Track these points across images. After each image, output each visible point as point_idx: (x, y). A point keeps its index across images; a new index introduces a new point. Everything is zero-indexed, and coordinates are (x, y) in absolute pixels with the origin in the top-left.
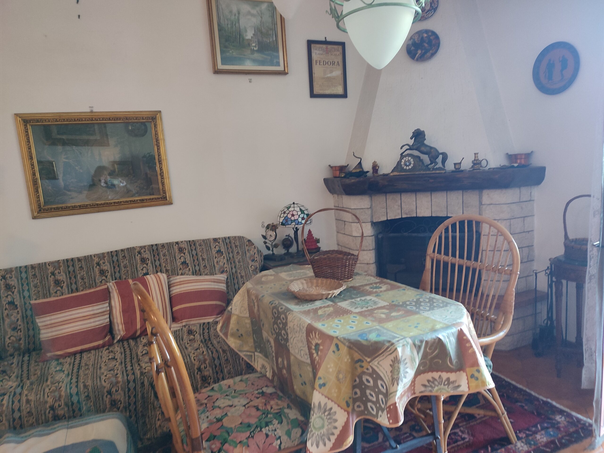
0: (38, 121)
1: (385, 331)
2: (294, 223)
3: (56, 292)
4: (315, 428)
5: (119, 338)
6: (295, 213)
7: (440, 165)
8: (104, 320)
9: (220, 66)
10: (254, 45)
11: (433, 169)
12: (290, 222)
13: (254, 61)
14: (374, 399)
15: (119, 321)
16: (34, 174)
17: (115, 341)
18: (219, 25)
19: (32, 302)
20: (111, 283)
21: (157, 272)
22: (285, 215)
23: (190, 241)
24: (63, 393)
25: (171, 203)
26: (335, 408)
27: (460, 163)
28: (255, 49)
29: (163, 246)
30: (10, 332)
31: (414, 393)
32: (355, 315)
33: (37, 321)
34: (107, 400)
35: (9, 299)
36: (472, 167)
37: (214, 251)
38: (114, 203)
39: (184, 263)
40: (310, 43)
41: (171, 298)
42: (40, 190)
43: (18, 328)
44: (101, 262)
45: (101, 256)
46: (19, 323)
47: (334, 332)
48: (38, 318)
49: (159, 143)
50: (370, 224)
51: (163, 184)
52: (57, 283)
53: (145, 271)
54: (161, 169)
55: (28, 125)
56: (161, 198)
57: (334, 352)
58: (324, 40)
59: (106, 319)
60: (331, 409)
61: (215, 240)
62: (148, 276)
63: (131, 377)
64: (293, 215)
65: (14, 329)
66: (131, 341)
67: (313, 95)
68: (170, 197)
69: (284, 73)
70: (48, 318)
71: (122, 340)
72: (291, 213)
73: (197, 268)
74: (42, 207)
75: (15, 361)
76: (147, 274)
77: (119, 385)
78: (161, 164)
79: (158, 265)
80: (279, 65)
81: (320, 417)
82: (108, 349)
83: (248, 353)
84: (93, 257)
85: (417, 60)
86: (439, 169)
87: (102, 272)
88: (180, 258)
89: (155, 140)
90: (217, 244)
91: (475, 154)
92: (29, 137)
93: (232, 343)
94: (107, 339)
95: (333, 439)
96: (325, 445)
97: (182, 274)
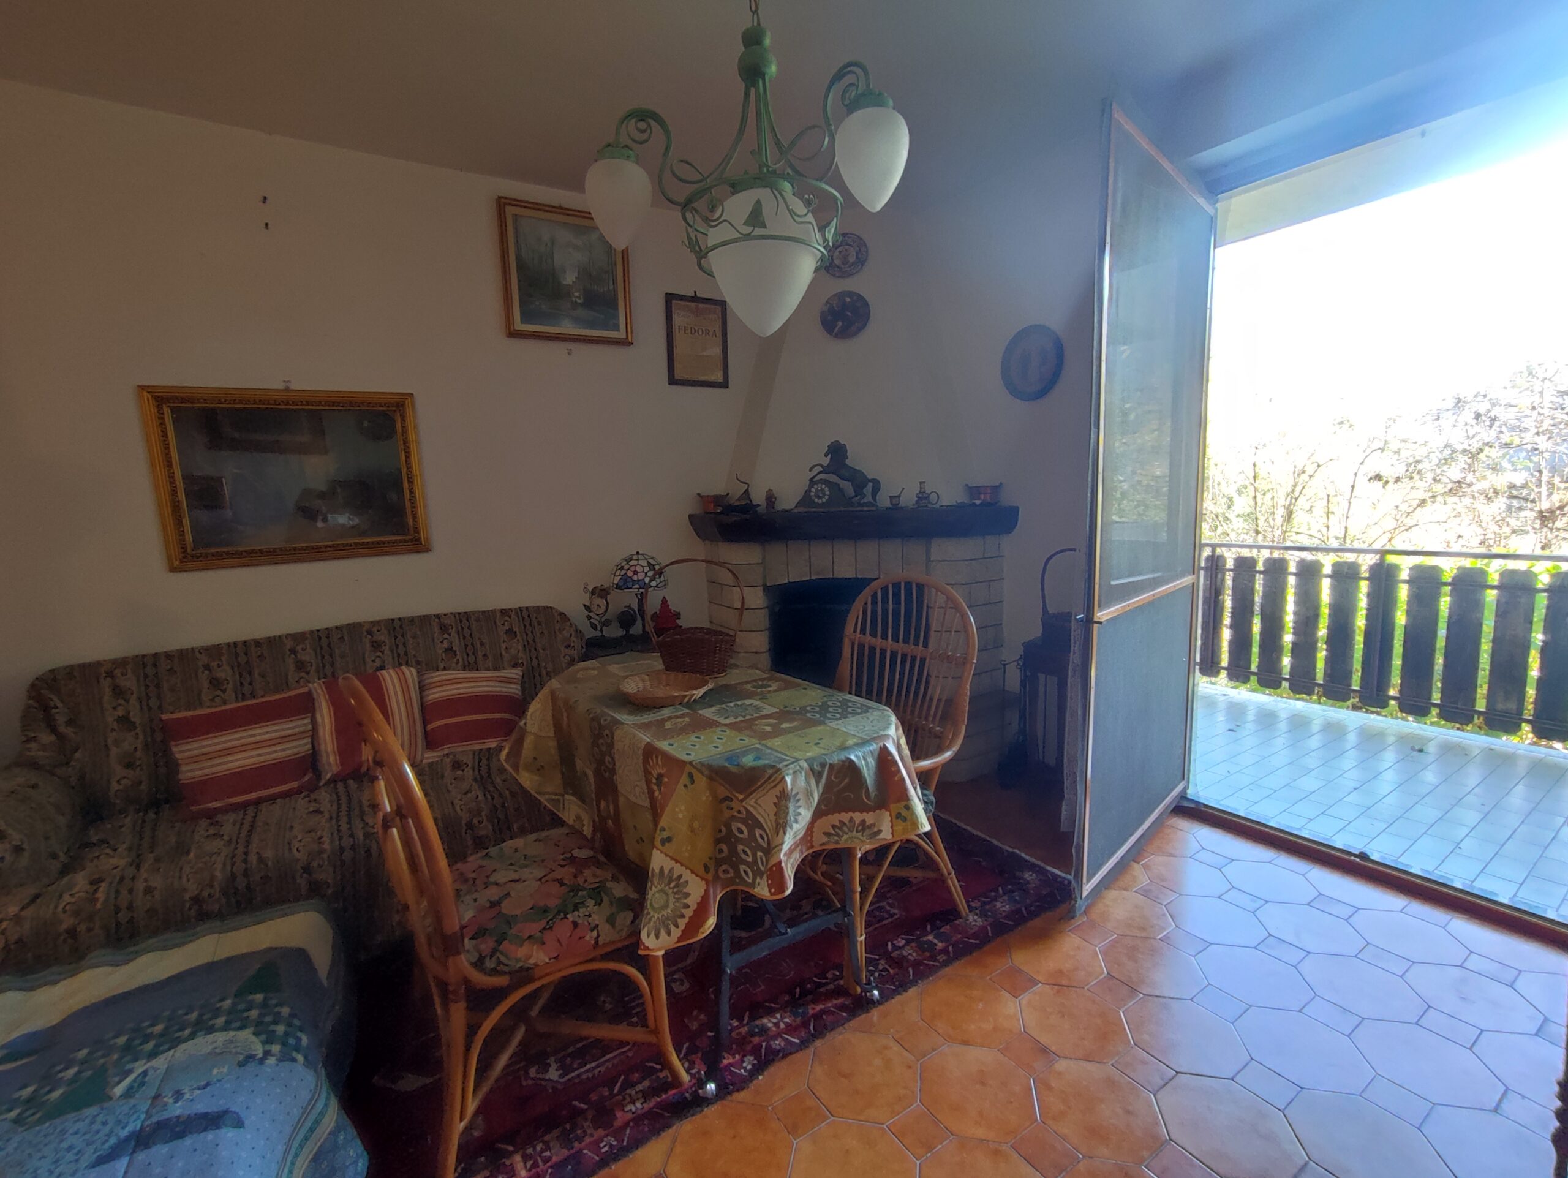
0: (183, 400)
1: (769, 751)
2: (637, 586)
3: (212, 700)
4: (653, 909)
5: (328, 776)
6: (639, 569)
7: (869, 498)
8: (302, 747)
9: (519, 326)
10: (577, 294)
11: (860, 505)
12: (630, 584)
13: (577, 321)
14: (750, 859)
15: (330, 748)
16: (174, 493)
17: (321, 784)
18: (519, 258)
19: (164, 717)
20: (315, 685)
21: (400, 665)
22: (623, 572)
23: (459, 613)
24: (218, 874)
25: (427, 549)
26: (687, 875)
27: (899, 497)
28: (579, 301)
29: (412, 620)
30: (119, 771)
31: (812, 847)
32: (724, 728)
33: (174, 749)
34: (302, 881)
35: (120, 712)
36: (917, 502)
37: (502, 630)
38: (326, 547)
39: (450, 650)
40: (669, 298)
41: (423, 707)
42: (186, 522)
43: (138, 763)
44: (299, 648)
45: (299, 638)
46: (138, 754)
47: (688, 754)
48: (176, 745)
49: (409, 447)
50: (762, 588)
51: (415, 518)
52: (215, 683)
53: (378, 663)
54: (411, 492)
55: (164, 406)
56: (411, 540)
57: (685, 786)
58: (693, 295)
59: (305, 744)
60: (680, 877)
61: (504, 612)
62: (384, 672)
63: (347, 842)
64: (635, 573)
65: (129, 765)
66: (351, 782)
67: (673, 381)
68: (427, 539)
69: (625, 343)
70: (195, 745)
71: (333, 781)
72: (633, 569)
73: (472, 659)
74: (189, 550)
75: (128, 821)
76: (382, 668)
77: (325, 856)
78: (412, 482)
79: (402, 654)
80: (618, 330)
81: (661, 891)
82: (308, 796)
83: (554, 797)
84: (284, 639)
85: (836, 336)
86: (868, 504)
87: (300, 666)
88: (442, 642)
89: (402, 442)
90: (507, 618)
91: (921, 483)
92: (165, 428)
93: (527, 780)
94: (306, 778)
95: (682, 923)
96: (669, 934)
97: (445, 669)
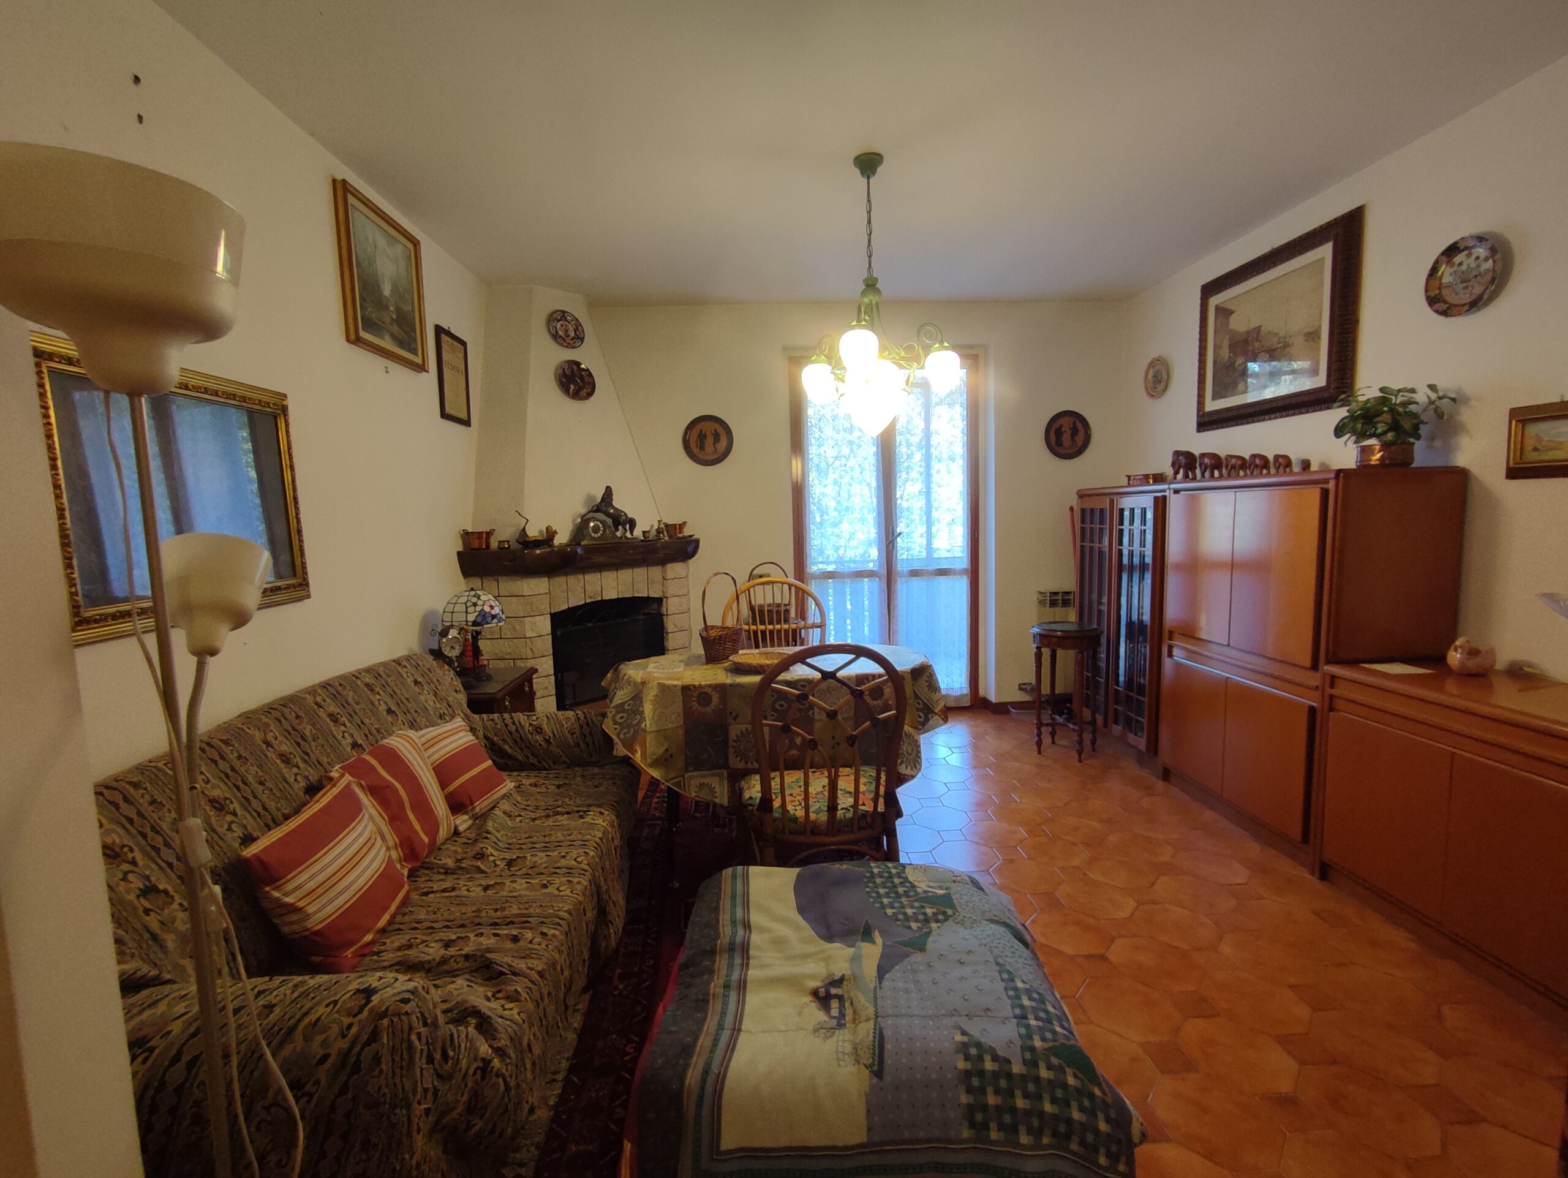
0: (70, 361)
6: (493, 603)
7: (630, 533)
9: (361, 332)
10: (392, 309)
12: (489, 620)
18: (356, 255)
25: (308, 596)
36: (657, 536)
40: (438, 330)
50: (549, 616)
55: (44, 367)
56: (300, 584)
58: (450, 330)
62: (387, 739)
64: (492, 607)
67: (443, 413)
69: (421, 370)
72: (488, 603)
74: (80, 610)
80: (417, 354)
83: (675, 780)
85: (572, 396)
89: (287, 456)
90: (405, 668)
91: (659, 521)
